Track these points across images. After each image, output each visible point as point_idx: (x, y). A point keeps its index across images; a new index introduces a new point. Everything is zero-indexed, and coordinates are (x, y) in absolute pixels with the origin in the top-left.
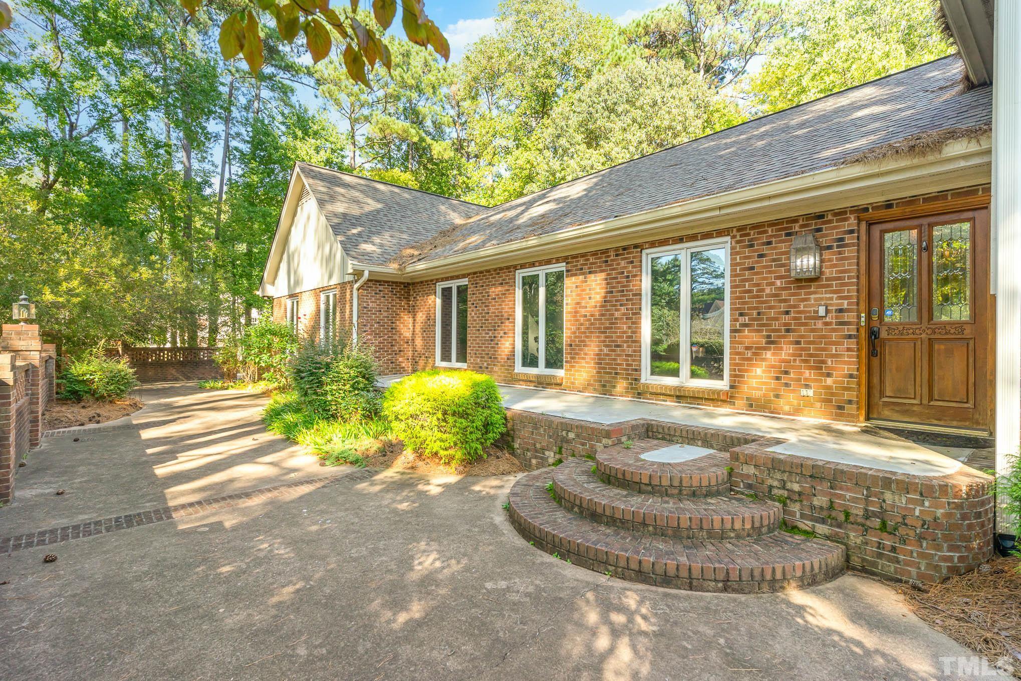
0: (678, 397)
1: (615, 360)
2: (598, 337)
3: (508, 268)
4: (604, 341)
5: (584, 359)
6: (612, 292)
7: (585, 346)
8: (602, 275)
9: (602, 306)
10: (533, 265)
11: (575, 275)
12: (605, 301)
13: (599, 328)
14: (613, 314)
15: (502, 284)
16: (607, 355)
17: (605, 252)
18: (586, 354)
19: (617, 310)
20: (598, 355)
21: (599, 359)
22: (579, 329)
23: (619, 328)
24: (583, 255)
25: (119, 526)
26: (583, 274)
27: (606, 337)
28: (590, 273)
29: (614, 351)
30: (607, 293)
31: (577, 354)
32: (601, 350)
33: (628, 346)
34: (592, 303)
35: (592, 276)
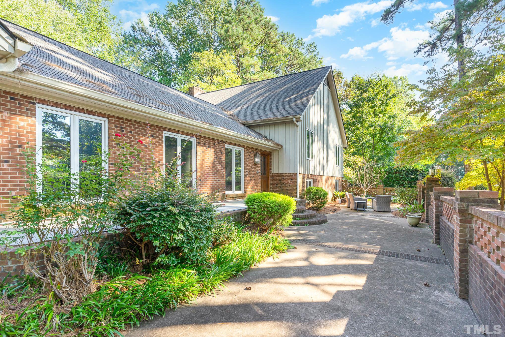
0: (235, 197)
1: (218, 186)
2: (212, 176)
3: (157, 127)
4: (214, 178)
5: (206, 186)
6: (217, 158)
7: (207, 180)
8: (212, 150)
9: (213, 163)
10: (178, 132)
11: (202, 146)
12: (214, 161)
13: (212, 173)
14: (217, 167)
15: (153, 136)
16: (215, 184)
17: (214, 140)
18: (207, 184)
19: (219, 166)
20: (212, 184)
21: (213, 186)
22: (204, 172)
23: (219, 173)
24: (206, 138)
25: (398, 254)
26: (205, 146)
27: (215, 177)
28: (208, 147)
29: (218, 182)
30: (215, 157)
31: (203, 184)
32: (213, 182)
33: (222, 181)
34: (210, 161)
35: (209, 149)
